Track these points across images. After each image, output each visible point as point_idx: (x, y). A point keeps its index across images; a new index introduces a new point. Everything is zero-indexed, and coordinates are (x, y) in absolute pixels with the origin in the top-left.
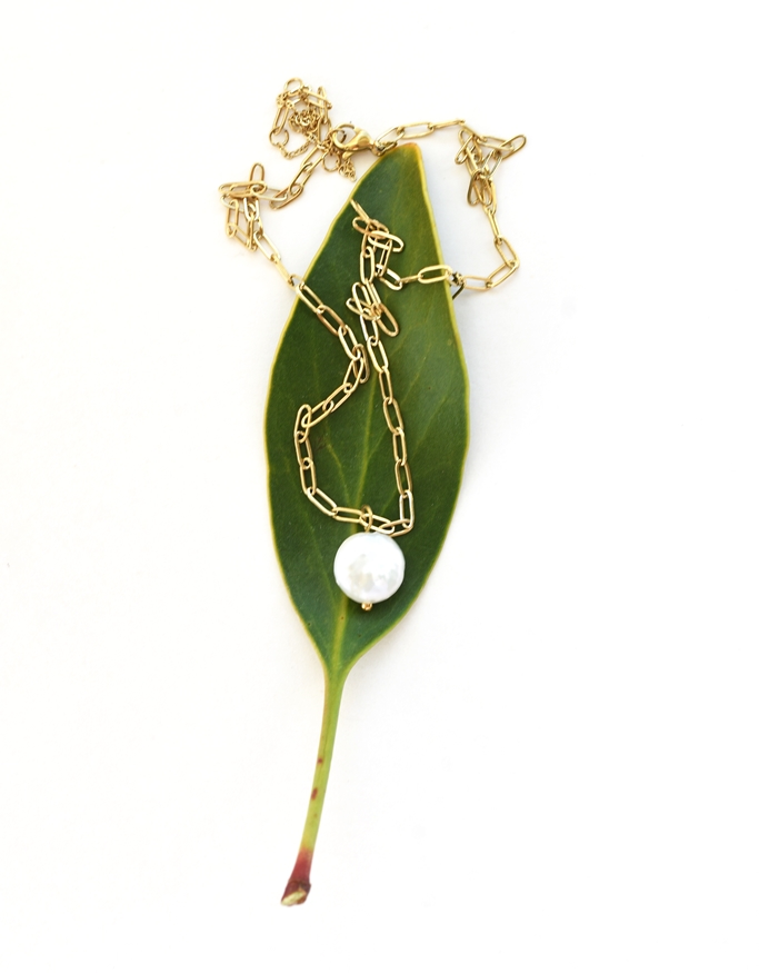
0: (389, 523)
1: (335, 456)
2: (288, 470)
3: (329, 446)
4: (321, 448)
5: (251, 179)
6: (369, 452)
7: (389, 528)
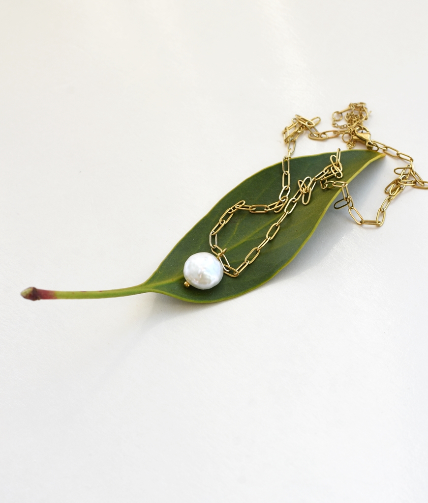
0: (229, 266)
1: (236, 229)
2: (213, 221)
3: (238, 224)
4: (234, 222)
5: (312, 120)
6: (250, 238)
7: (227, 268)
